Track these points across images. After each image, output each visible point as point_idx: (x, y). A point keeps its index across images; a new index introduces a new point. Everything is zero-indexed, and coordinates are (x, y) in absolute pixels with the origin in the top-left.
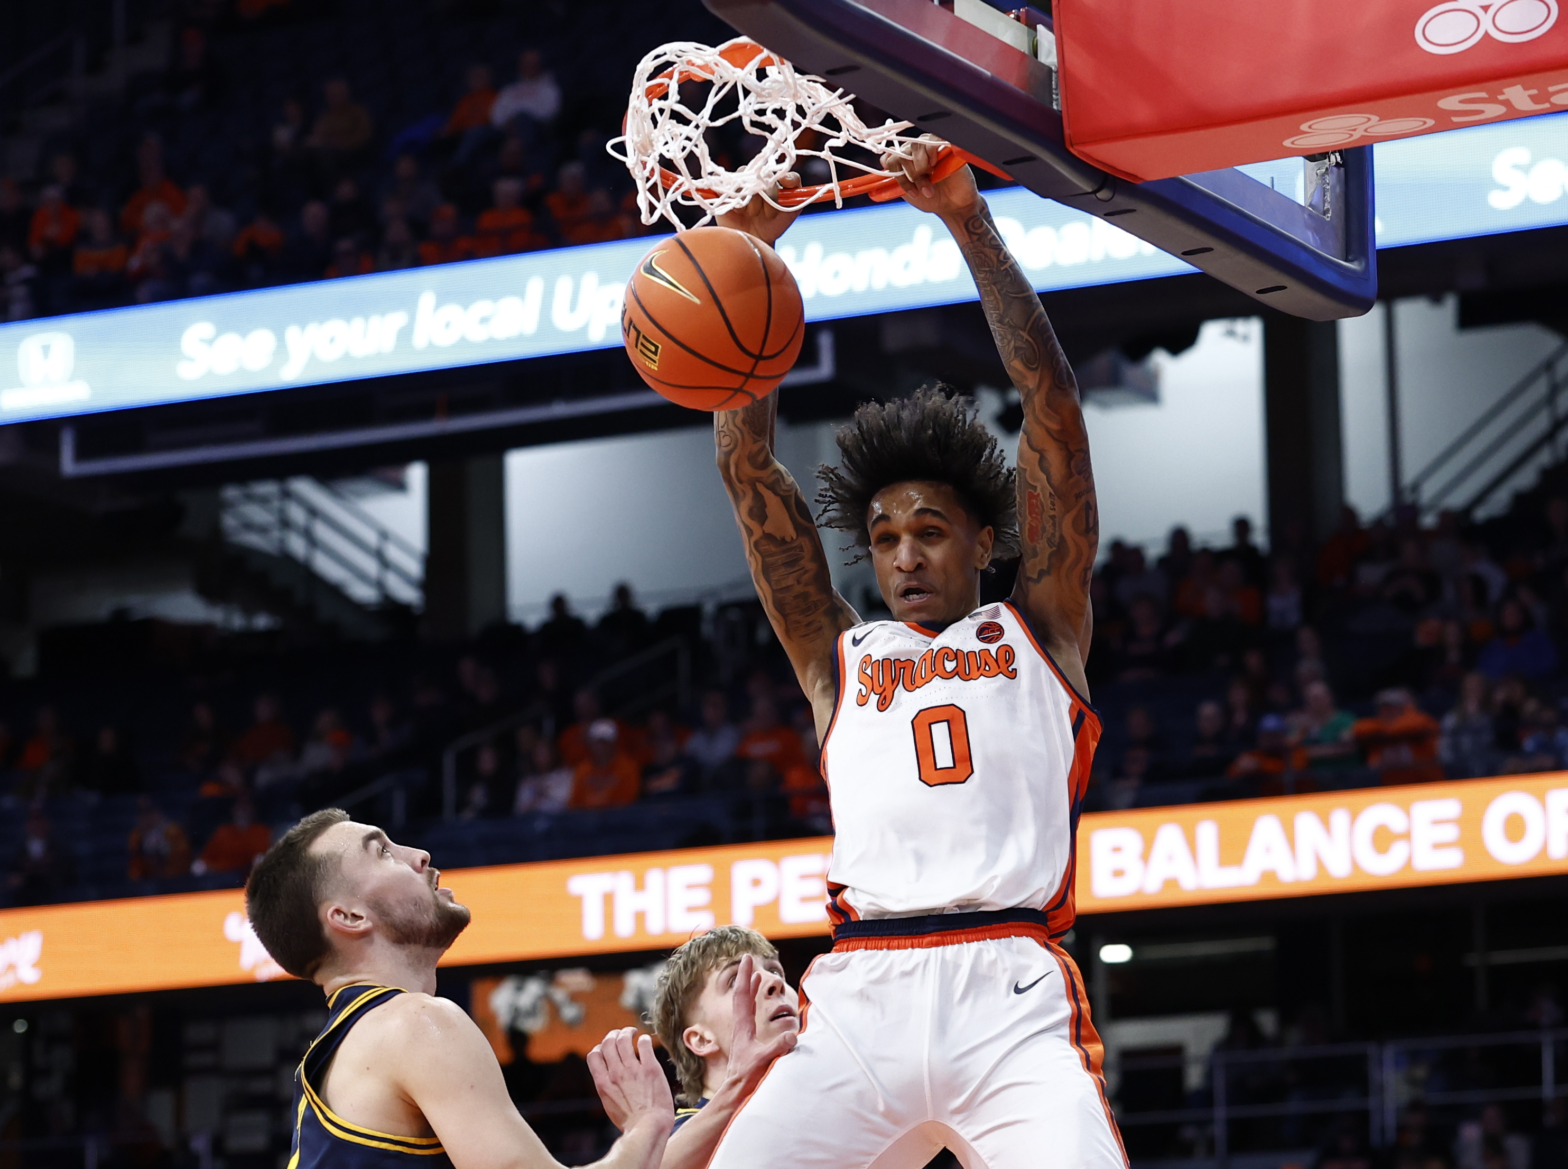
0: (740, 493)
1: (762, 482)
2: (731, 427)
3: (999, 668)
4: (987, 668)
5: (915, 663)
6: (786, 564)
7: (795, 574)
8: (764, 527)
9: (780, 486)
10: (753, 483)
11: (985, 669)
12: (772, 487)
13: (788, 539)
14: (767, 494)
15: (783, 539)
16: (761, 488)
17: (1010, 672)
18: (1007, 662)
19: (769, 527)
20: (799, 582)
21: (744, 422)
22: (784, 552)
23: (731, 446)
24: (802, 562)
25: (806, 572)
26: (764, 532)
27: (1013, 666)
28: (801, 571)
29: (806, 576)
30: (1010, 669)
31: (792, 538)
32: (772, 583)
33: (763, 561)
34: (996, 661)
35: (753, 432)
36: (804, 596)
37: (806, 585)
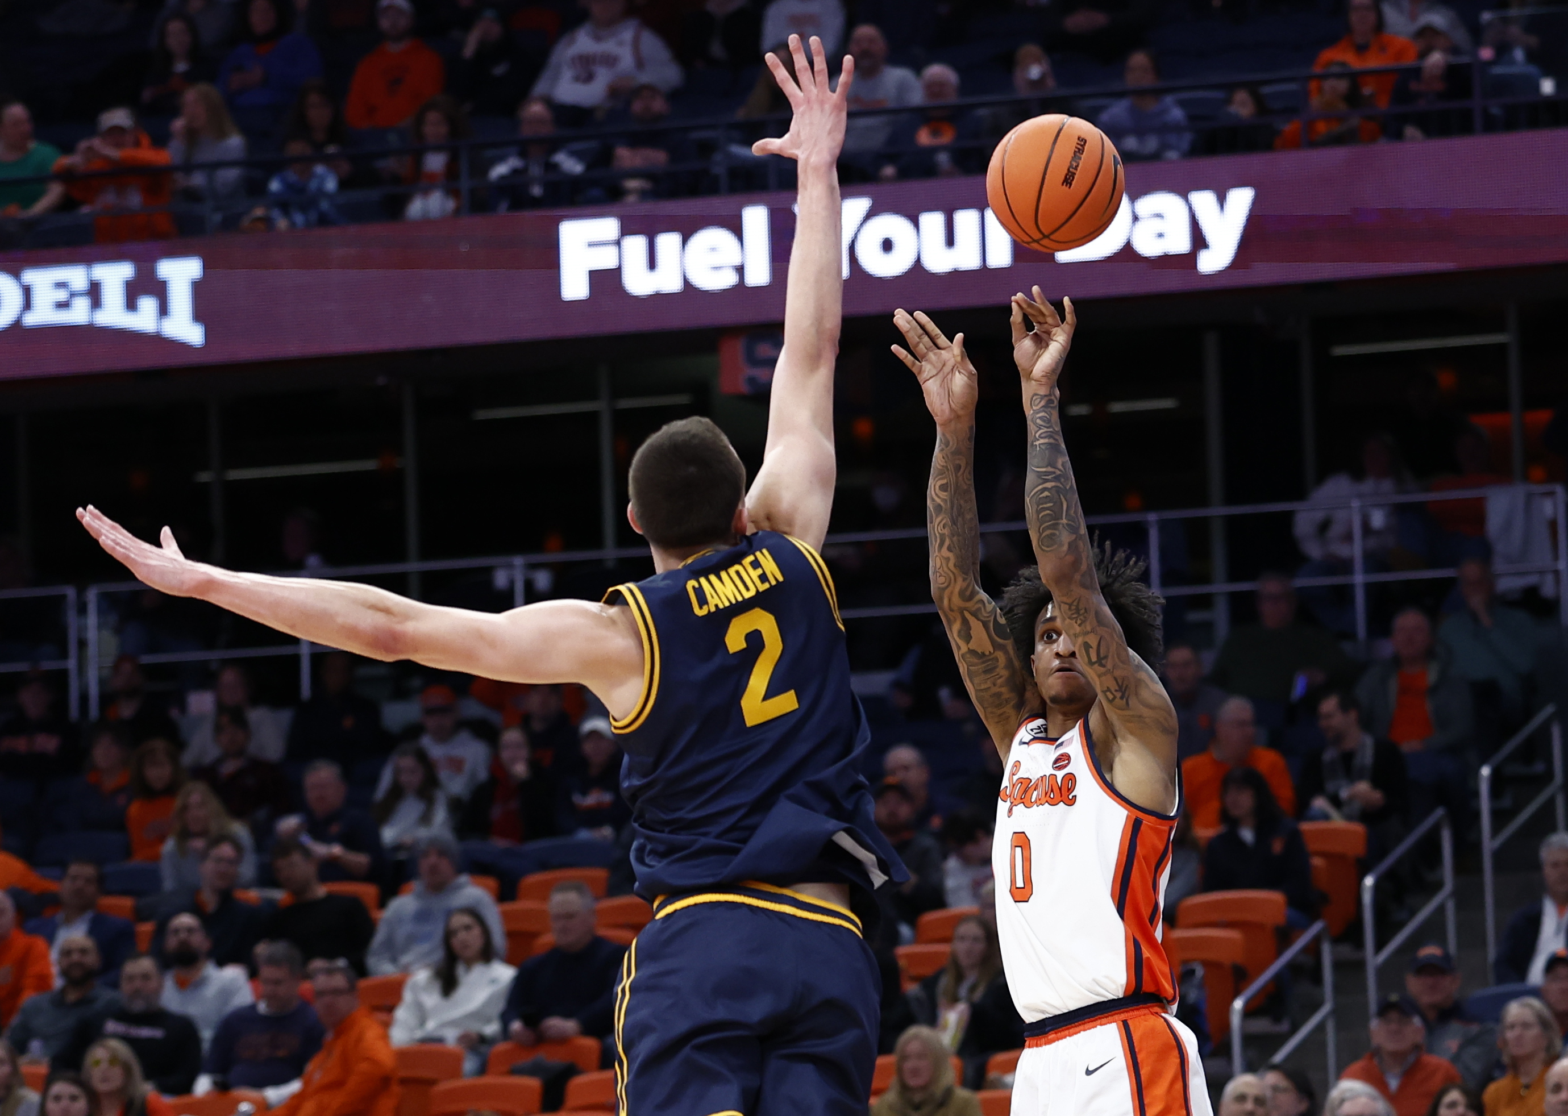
0: (952, 618)
1: (968, 611)
2: (945, 569)
3: (1061, 796)
4: (1052, 796)
5: (1031, 782)
6: (985, 672)
7: (992, 679)
8: (969, 645)
9: (981, 614)
10: (961, 611)
11: (1050, 797)
12: (974, 614)
13: (987, 653)
14: (972, 620)
15: (983, 654)
16: (967, 615)
17: (1070, 799)
18: (1069, 789)
19: (972, 645)
20: (994, 685)
21: (955, 565)
22: (983, 663)
23: (946, 585)
24: (998, 670)
25: (1001, 677)
26: (969, 648)
27: (1073, 794)
28: (997, 676)
29: (999, 681)
30: (1070, 797)
31: (990, 652)
32: (975, 686)
33: (968, 668)
34: (1060, 789)
35: (963, 573)
36: (998, 695)
37: (1001, 686)
